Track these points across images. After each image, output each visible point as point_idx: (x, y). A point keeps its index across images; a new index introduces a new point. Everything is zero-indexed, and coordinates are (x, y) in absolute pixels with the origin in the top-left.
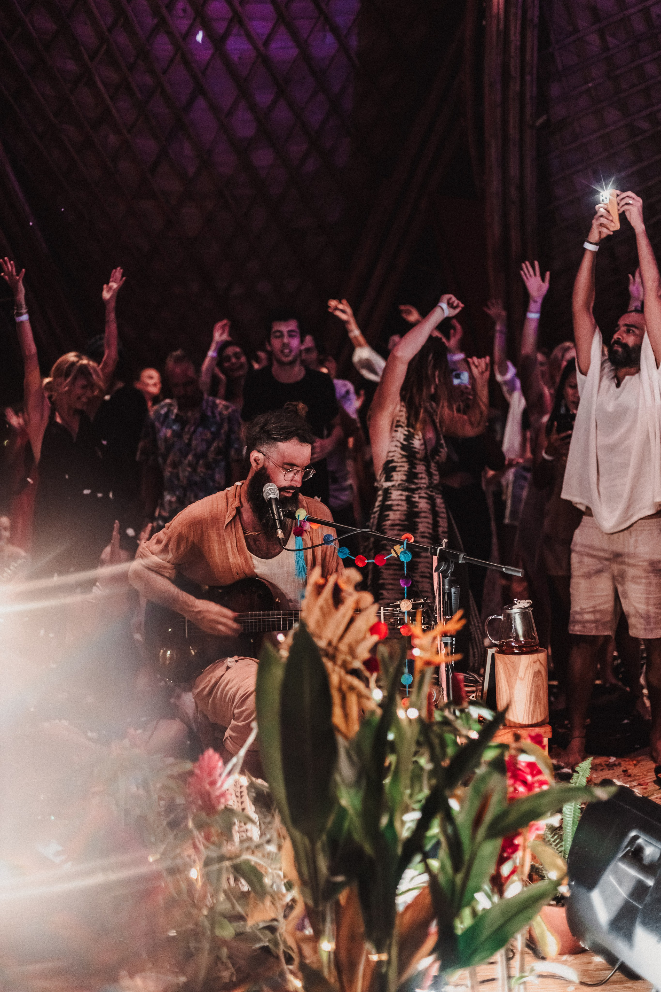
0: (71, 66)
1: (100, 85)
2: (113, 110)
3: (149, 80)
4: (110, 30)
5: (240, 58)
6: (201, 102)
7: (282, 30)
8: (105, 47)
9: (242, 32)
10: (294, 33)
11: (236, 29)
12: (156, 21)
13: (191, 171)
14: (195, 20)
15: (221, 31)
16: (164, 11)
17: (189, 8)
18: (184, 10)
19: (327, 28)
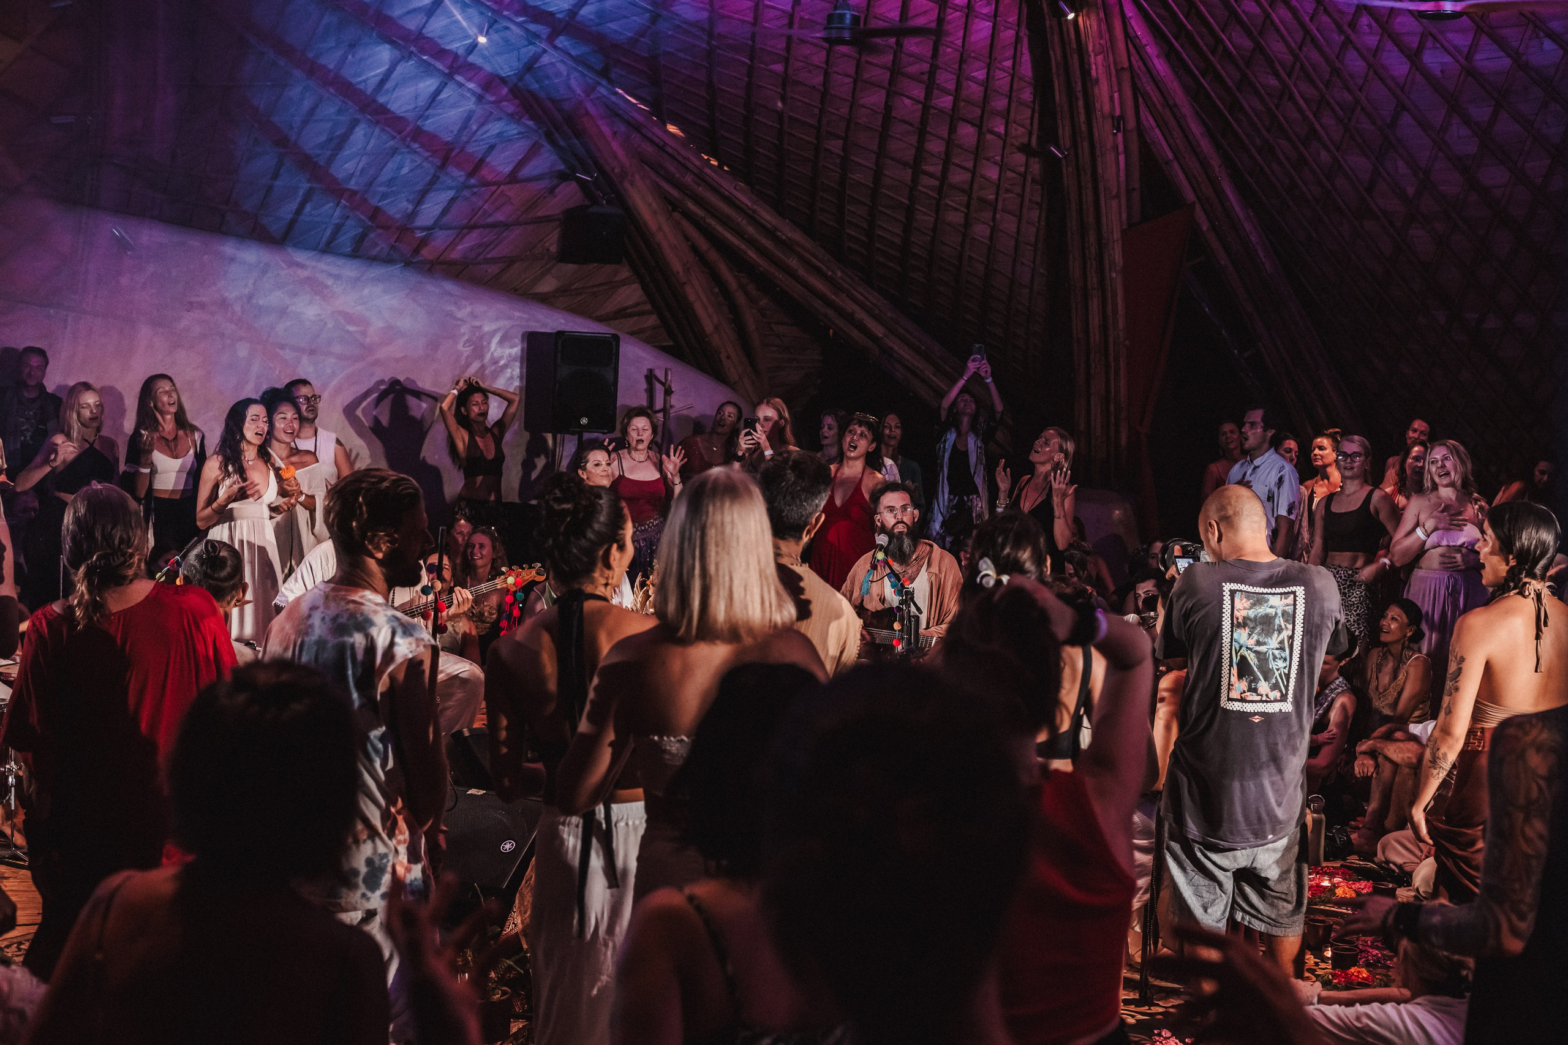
0: (1273, 82)
1: (1301, 102)
2: (1318, 127)
3: (1348, 97)
4: (1300, 48)
5: (1442, 71)
6: (1406, 119)
7: (1484, 40)
8: (1298, 64)
9: (1439, 45)
10: (1501, 43)
11: (1429, 43)
12: (1343, 38)
13: (1411, 191)
14: (1382, 35)
15: (1415, 45)
16: (1346, 28)
17: (1374, 24)
18: (1370, 26)
19: (1542, 34)
